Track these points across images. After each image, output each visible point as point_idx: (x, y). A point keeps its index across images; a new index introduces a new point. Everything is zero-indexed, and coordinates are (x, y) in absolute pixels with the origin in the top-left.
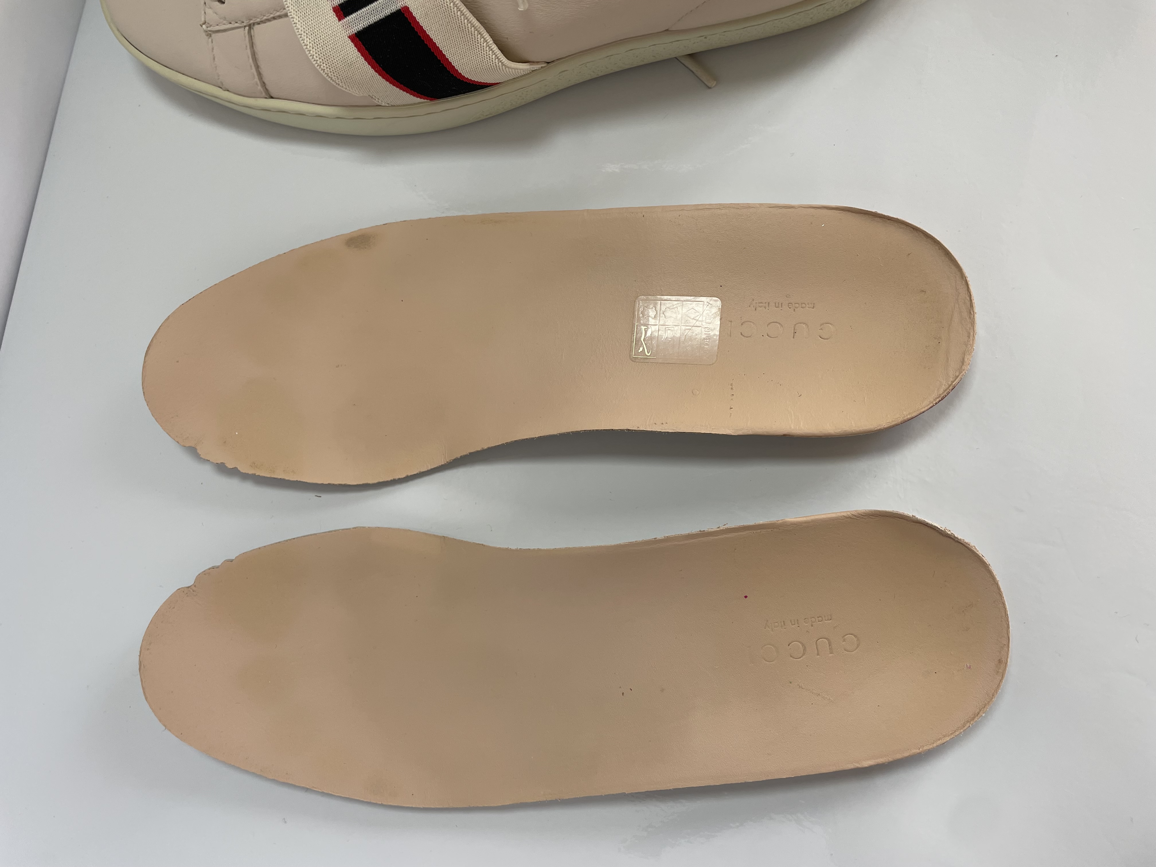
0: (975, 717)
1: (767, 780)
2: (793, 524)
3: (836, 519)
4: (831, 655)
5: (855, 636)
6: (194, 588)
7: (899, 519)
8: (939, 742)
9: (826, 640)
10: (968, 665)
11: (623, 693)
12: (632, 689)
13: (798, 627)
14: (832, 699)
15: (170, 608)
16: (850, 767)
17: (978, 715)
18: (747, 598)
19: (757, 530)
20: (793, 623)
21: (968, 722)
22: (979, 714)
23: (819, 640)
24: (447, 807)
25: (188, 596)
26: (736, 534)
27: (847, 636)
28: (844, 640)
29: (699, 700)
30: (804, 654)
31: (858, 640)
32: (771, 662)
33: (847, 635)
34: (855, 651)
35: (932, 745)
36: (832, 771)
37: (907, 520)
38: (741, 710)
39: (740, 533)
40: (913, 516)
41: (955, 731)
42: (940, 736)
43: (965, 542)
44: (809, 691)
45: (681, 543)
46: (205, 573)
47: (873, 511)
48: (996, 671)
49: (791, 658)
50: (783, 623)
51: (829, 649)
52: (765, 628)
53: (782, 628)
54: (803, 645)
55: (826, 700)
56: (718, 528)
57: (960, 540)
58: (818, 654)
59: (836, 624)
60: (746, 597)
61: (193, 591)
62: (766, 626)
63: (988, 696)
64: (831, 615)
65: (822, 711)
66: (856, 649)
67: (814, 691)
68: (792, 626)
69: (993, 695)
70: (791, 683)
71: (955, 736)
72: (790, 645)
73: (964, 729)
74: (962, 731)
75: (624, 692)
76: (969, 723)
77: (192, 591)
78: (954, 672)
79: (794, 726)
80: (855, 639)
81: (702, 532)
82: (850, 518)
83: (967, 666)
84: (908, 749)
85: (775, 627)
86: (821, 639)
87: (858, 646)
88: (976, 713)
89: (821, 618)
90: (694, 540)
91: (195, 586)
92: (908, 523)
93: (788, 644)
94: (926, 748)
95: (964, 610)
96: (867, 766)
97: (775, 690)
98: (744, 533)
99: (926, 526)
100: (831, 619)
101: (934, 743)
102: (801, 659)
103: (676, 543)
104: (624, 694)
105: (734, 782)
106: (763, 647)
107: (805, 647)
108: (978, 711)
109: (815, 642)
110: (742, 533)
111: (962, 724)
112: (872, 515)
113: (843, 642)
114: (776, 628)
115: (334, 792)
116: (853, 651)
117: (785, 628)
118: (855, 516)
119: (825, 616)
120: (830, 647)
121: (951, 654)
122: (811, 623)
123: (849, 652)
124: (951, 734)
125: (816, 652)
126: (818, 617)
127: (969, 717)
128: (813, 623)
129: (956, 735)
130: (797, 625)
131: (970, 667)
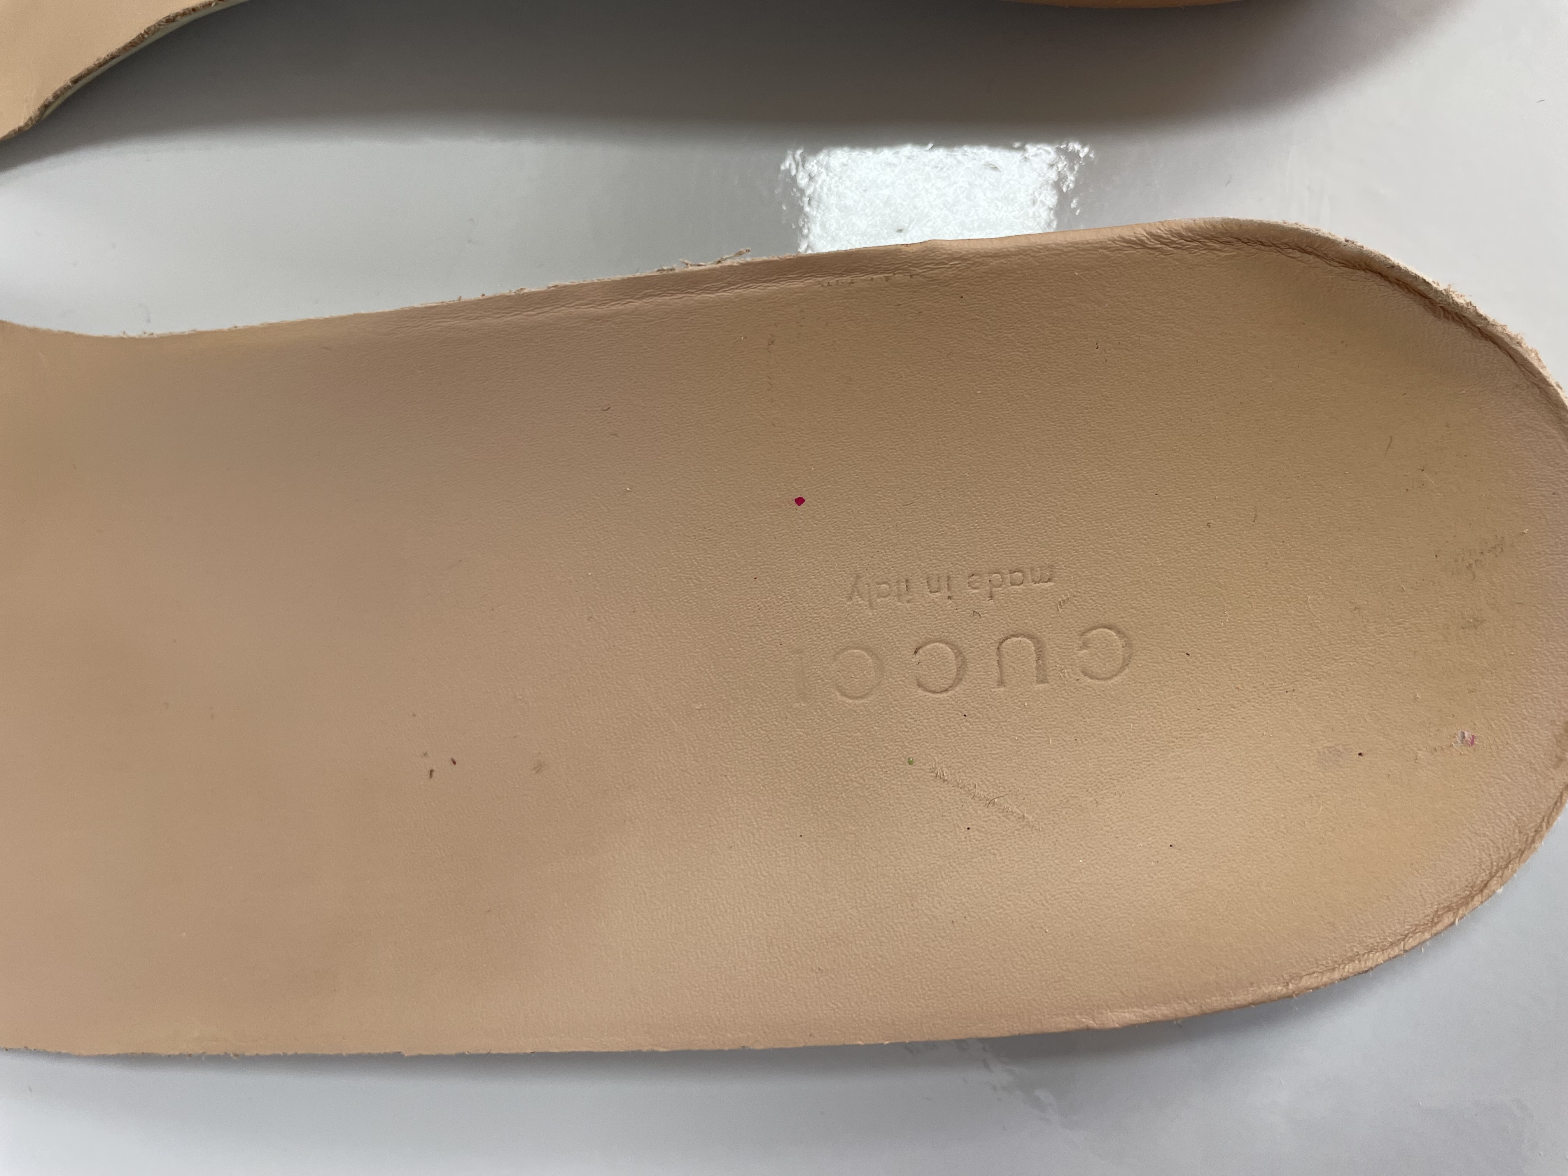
0: (1473, 898)
2: (955, 259)
3: (1096, 249)
4: (1041, 686)
5: (1119, 632)
7: (1298, 254)
8: (1349, 968)
9: (1028, 641)
10: (1466, 734)
11: (431, 771)
12: (456, 759)
13: (949, 598)
14: (1030, 818)
16: (1063, 1025)
17: (1482, 891)
18: (802, 505)
20: (935, 586)
21: (1449, 909)
22: (1486, 886)
23: (1008, 642)
26: (774, 286)
27: (1094, 632)
28: (1085, 645)
29: (637, 801)
30: (958, 680)
31: (1128, 645)
32: (857, 698)
33: (1095, 628)
34: (1116, 679)
35: (1328, 974)
36: (1007, 1034)
37: (1323, 257)
38: (757, 837)
39: (784, 285)
40: (1347, 241)
41: (1406, 936)
42: (1355, 950)
43: (1508, 335)
44: (962, 791)
45: (602, 310)
47: (1217, 222)
48: (1556, 756)
49: (920, 691)
50: (903, 586)
51: (1037, 668)
52: (850, 599)
53: (899, 600)
54: (959, 653)
55: (1012, 818)
56: (719, 262)
57: (1493, 325)
58: (1001, 683)
59: (1066, 595)
60: (800, 501)
62: (853, 592)
63: (1520, 832)
64: (1051, 566)
65: (996, 852)
66: (1122, 669)
67: (978, 791)
68: (932, 595)
69: (1536, 831)
70: (910, 763)
71: (1405, 951)
72: (920, 651)
73: (1434, 931)
74: (1427, 935)
75: (435, 768)
76: (1450, 914)
78: (1420, 754)
79: (908, 891)
80: (1120, 643)
81: (665, 273)
83: (1464, 737)
84: (1252, 984)
85: (879, 597)
86: (1014, 639)
87: (1125, 665)
88: (1478, 882)
89: (1020, 574)
90: (638, 303)
92: (1329, 268)
93: (915, 647)
94: (1306, 982)
95: (1471, 561)
96: (1117, 1026)
97: (861, 781)
100: (1049, 580)
101: (1334, 969)
102: (950, 693)
103: (584, 309)
104: (434, 774)
106: (838, 653)
107: (964, 661)
108: (1484, 876)
109: (997, 645)
111: (1428, 915)
112: (1212, 238)
113: (1081, 648)
114: (882, 599)
116: (1110, 678)
117: (908, 601)
118: (1157, 237)
119: (1032, 569)
120: (1040, 662)
121: (1416, 698)
122: (988, 588)
123: (1097, 682)
124: (1392, 944)
125: (996, 674)
126: (1011, 572)
127: (1455, 896)
128: (995, 589)
129: (1406, 948)
130: (945, 593)
131: (1472, 743)
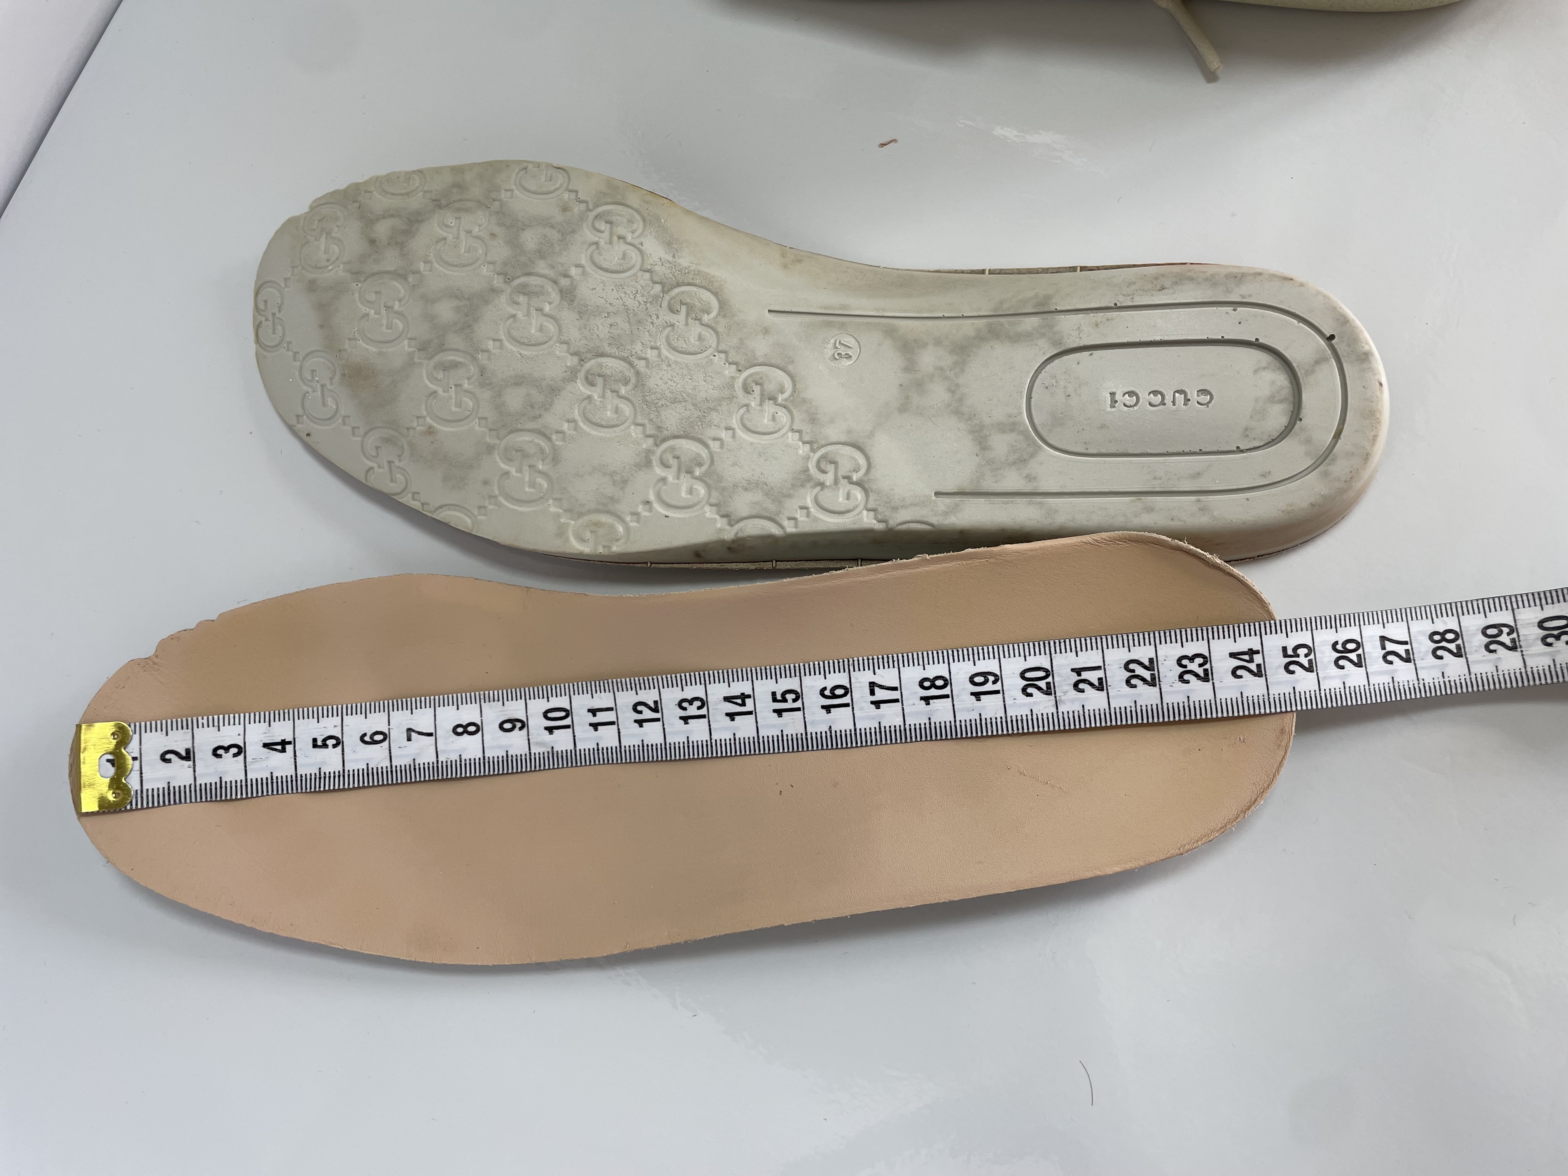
0: (1251, 807)
1: (977, 897)
2: (1015, 552)
3: (1071, 546)
6: (156, 660)
8: (1205, 840)
11: (781, 791)
12: (793, 785)
14: (1064, 789)
15: (117, 688)
17: (1255, 803)
19: (967, 560)
21: (1243, 811)
22: (1256, 801)
24: (528, 962)
25: (145, 671)
26: (938, 566)
29: (885, 796)
35: (1196, 843)
37: (1163, 546)
38: (943, 807)
39: (944, 565)
41: (1226, 824)
42: (1206, 832)
44: (1032, 779)
46: (171, 637)
48: (1278, 744)
55: (1057, 789)
61: (154, 664)
63: (1267, 777)
65: (1050, 805)
67: (1041, 779)
69: (1273, 777)
70: (1008, 769)
73: (1237, 821)
74: (1235, 823)
76: (1244, 814)
77: (152, 663)
78: (1223, 747)
82: (1091, 544)
83: (1240, 739)
84: (1165, 850)
88: (1253, 799)
90: (882, 575)
91: (156, 656)
94: (1187, 847)
96: (1112, 873)
97: (988, 779)
98: (951, 565)
99: (1189, 554)
101: (1198, 841)
104: (782, 793)
105: (934, 902)
108: (1255, 797)
110: (947, 565)
111: (1234, 815)
112: (1118, 540)
115: (361, 950)
118: (1097, 541)
124: (1221, 828)
127: (1243, 807)
129: (1227, 829)
131: (1244, 741)
